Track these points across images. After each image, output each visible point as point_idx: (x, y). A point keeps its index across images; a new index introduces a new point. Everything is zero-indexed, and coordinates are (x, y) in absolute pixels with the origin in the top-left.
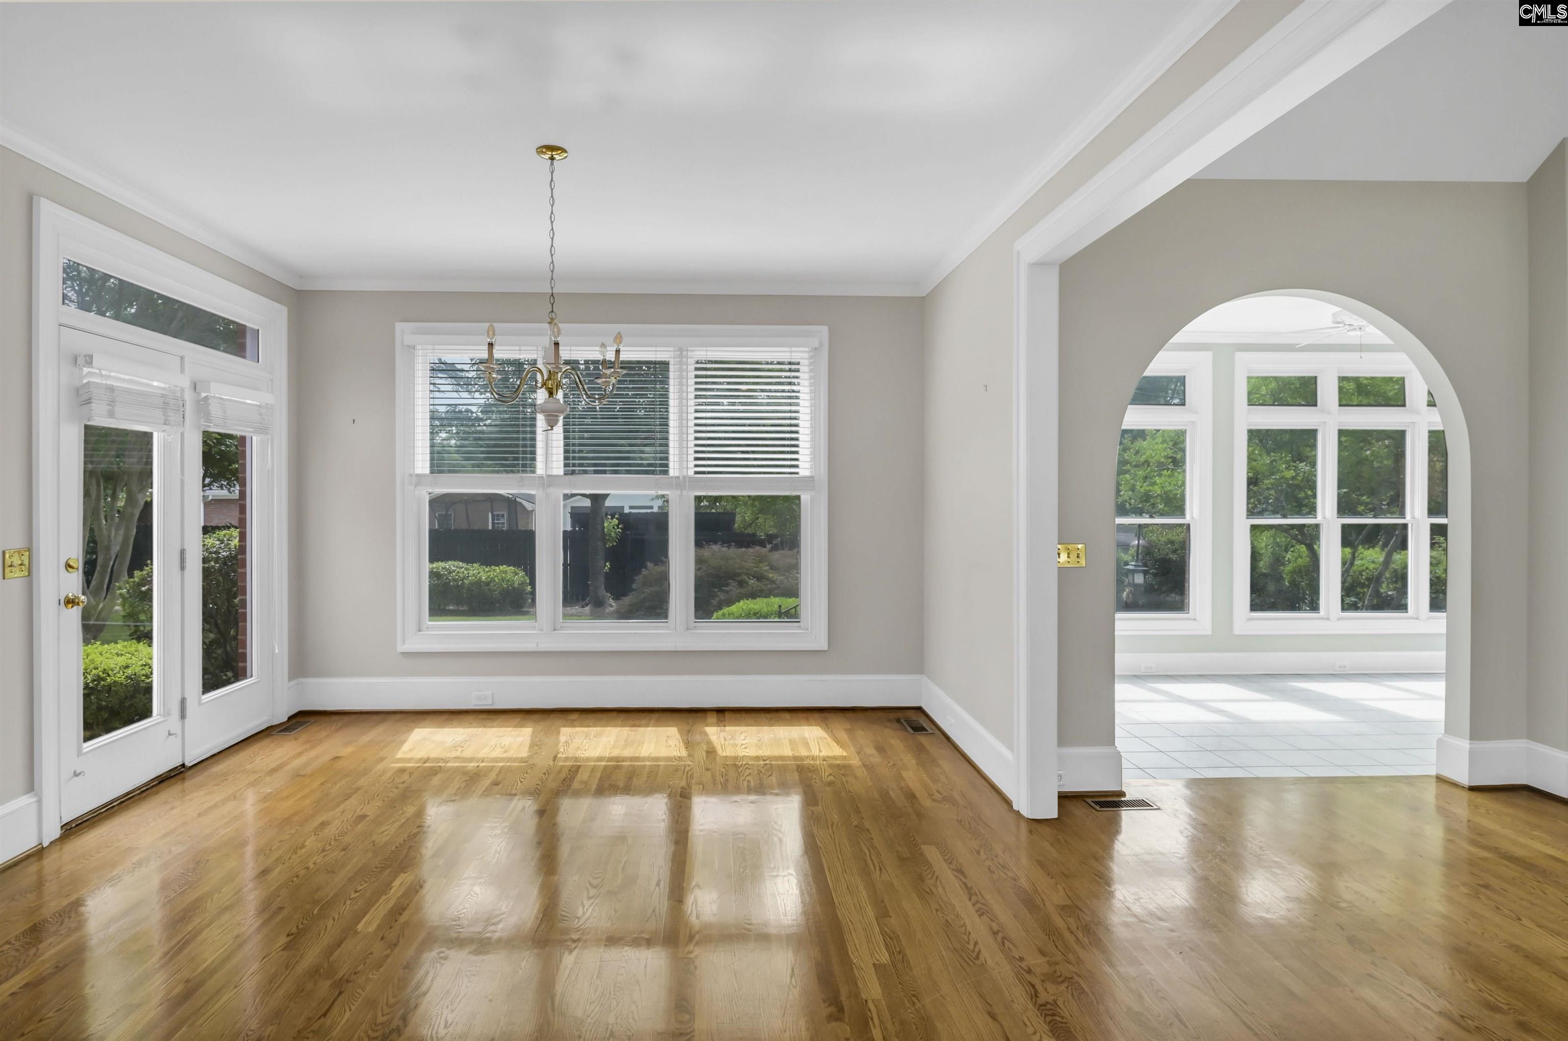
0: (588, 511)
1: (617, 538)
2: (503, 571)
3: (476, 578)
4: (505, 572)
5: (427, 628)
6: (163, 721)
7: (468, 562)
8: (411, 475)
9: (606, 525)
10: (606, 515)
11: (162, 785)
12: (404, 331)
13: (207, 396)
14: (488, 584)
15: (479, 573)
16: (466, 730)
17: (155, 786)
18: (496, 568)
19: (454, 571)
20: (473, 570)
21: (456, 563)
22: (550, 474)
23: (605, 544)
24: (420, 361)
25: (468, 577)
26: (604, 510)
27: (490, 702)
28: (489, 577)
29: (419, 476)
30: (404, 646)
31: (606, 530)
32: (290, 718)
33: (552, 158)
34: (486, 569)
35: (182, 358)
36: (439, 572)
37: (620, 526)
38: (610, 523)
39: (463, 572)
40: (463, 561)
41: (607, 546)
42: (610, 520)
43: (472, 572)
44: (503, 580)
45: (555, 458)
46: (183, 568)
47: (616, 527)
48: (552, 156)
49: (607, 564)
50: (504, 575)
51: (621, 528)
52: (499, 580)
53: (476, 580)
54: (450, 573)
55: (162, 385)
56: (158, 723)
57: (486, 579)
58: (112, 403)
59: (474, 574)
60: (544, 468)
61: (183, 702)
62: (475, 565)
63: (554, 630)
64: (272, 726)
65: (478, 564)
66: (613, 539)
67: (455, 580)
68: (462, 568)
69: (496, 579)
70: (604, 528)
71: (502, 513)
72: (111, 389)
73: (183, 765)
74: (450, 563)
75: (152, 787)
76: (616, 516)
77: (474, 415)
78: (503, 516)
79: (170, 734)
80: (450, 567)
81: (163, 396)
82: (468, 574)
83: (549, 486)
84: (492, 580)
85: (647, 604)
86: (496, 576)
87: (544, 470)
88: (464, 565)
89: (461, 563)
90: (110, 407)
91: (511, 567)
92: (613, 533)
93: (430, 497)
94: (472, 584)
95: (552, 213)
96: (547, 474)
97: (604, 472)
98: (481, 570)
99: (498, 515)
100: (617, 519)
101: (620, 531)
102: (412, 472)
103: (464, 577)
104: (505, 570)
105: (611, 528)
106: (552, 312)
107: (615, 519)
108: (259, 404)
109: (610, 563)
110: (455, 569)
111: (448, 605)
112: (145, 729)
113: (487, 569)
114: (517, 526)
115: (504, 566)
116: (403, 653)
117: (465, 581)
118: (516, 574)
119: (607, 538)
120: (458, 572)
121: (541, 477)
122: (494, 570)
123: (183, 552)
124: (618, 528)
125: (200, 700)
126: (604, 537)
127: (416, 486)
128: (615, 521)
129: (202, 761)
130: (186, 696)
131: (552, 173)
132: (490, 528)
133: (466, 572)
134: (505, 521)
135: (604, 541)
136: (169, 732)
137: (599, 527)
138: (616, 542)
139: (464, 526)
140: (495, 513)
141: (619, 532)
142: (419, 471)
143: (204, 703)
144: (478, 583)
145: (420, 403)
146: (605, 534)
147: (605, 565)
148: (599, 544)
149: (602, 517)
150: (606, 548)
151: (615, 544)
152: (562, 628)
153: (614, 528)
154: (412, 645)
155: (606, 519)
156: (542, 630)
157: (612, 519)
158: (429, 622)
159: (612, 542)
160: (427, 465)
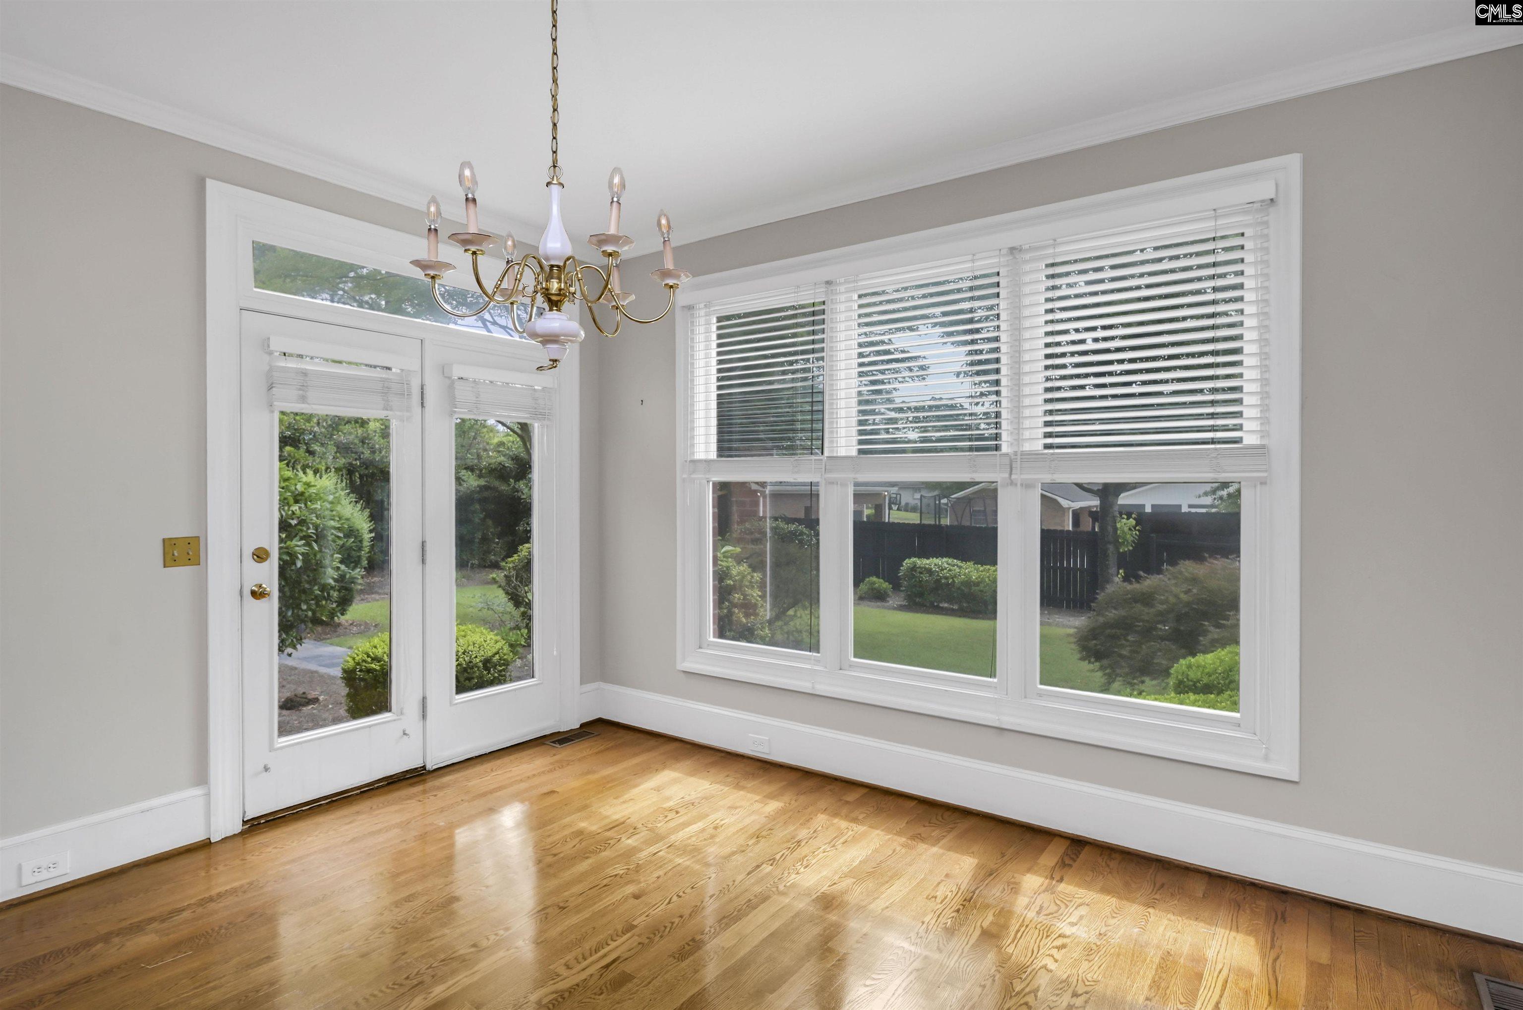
0: (1096, 511)
1: (1134, 541)
3: (967, 577)
5: (708, 645)
6: (395, 720)
7: (962, 560)
8: (695, 462)
9: (1119, 525)
10: (1121, 514)
11: (390, 787)
14: (977, 584)
15: (971, 572)
17: (382, 786)
19: (946, 569)
20: (966, 569)
21: (950, 561)
23: (1117, 549)
25: (960, 575)
26: (1116, 508)
28: (980, 577)
29: (704, 462)
30: (683, 664)
31: (1118, 532)
32: (582, 726)
34: (978, 568)
35: (422, 340)
36: (931, 569)
37: (1137, 528)
38: (1125, 523)
39: (956, 570)
40: (957, 558)
41: (1121, 550)
42: (1125, 520)
43: (964, 571)
46: (423, 561)
47: (1133, 529)
49: (1121, 571)
51: (1138, 530)
53: (966, 579)
54: (942, 570)
56: (388, 722)
57: (976, 578)
58: (303, 387)
59: (965, 573)
61: (425, 700)
62: (968, 563)
63: (840, 669)
64: (559, 732)
66: (1128, 543)
67: (946, 578)
68: (956, 565)
70: (1116, 529)
72: (304, 373)
73: (424, 767)
74: (945, 559)
75: (378, 788)
76: (1133, 516)
79: (405, 734)
80: (942, 564)
82: (960, 572)
84: (983, 581)
85: (1108, 631)
88: (959, 563)
90: (301, 392)
92: (1128, 536)
94: (962, 583)
98: (973, 569)
100: (1135, 519)
101: (1138, 533)
103: (955, 575)
105: (1126, 529)
107: (1131, 520)
109: (1124, 570)
110: (947, 566)
111: (941, 602)
112: (370, 726)
113: (981, 569)
116: (683, 672)
117: (955, 579)
119: (1121, 541)
120: (950, 570)
123: (423, 545)
124: (1135, 529)
125: (450, 700)
126: (1116, 540)
127: (701, 474)
128: (1132, 522)
129: (453, 764)
130: (427, 696)
133: (958, 570)
135: (1117, 544)
136: (404, 731)
137: (1110, 528)
138: (1132, 546)
141: (1136, 534)
143: (457, 704)
144: (968, 583)
146: (1119, 537)
147: (1118, 573)
148: (1111, 548)
149: (1114, 517)
150: (1119, 553)
151: (1131, 548)
152: (850, 666)
153: (1130, 529)
154: (690, 665)
155: (1119, 519)
156: (826, 667)
157: (1128, 519)
158: (712, 639)
159: (1127, 546)
160: (714, 447)
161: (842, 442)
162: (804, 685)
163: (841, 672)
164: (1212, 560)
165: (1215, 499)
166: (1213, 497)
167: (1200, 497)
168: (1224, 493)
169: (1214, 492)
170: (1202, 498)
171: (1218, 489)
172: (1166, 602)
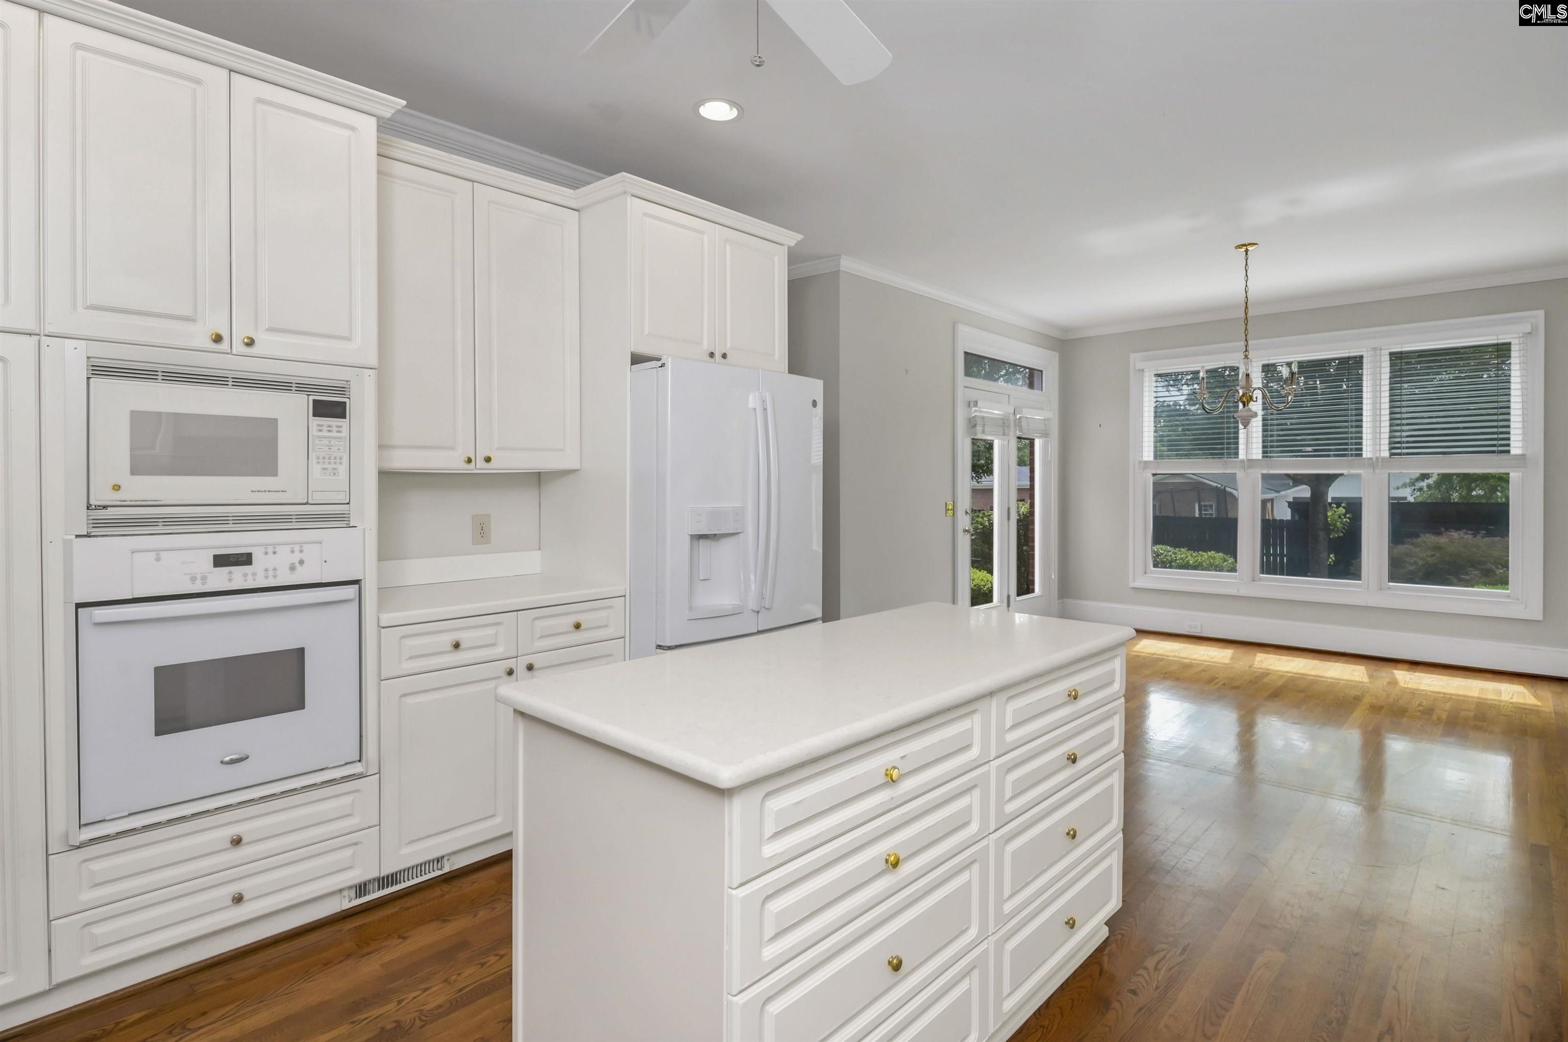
0: (1309, 501)
1: (1344, 528)
2: (1211, 557)
3: (1183, 561)
4: (1214, 558)
5: (1151, 572)
7: (1176, 547)
8: (1140, 462)
9: (1329, 514)
10: (1330, 504)
12: (1136, 360)
13: (1020, 417)
14: (1196, 567)
15: (1186, 558)
16: (1181, 645)
18: (1204, 554)
19: (1162, 554)
20: (1181, 555)
22: (1250, 458)
23: (1329, 535)
24: (1147, 380)
25: (1176, 560)
26: (1327, 499)
27: (1199, 631)
28: (1196, 561)
29: (1146, 462)
30: (1135, 584)
31: (1329, 519)
33: (1247, 251)
34: (1194, 554)
35: (1009, 396)
37: (1348, 516)
38: (1335, 512)
39: (1171, 556)
40: (1171, 546)
41: (1331, 536)
42: (1336, 509)
43: (1179, 556)
44: (1211, 565)
45: (1254, 446)
46: (1009, 519)
47: (1343, 517)
48: (1247, 249)
49: (1331, 556)
50: (1212, 561)
51: (1349, 518)
52: (1207, 565)
53: (1183, 563)
55: (1000, 413)
57: (1194, 563)
58: (984, 426)
59: (1181, 559)
60: (1245, 453)
61: (1009, 597)
62: (1183, 550)
63: (1253, 581)
65: (1186, 549)
66: (1338, 529)
68: (1170, 552)
69: (1204, 564)
70: (1327, 517)
71: (1211, 503)
72: (983, 418)
76: (1343, 505)
77: (1182, 407)
78: (1211, 506)
80: (1158, 550)
81: (1002, 419)
82: (1176, 557)
83: (1249, 467)
86: (1204, 561)
87: (1245, 456)
88: (1172, 549)
89: (1168, 547)
90: (979, 428)
91: (1220, 554)
92: (1338, 524)
93: (1153, 480)
95: (1246, 286)
96: (1248, 458)
97: (1329, 456)
98: (1189, 554)
99: (1206, 506)
100: (1344, 507)
101: (1348, 520)
102: (1141, 459)
103: (1172, 560)
104: (1213, 556)
105: (1336, 517)
106: (1246, 351)
107: (1341, 508)
108: (1043, 418)
109: (1335, 554)
110: (1163, 552)
114: (1227, 515)
115: (1213, 552)
116: (1133, 588)
118: (1225, 561)
119: (1331, 528)
120: (1166, 556)
121: (1243, 461)
122: (1202, 556)
123: (1009, 509)
124: (1345, 517)
125: (1015, 599)
126: (1327, 528)
127: (1144, 469)
128: (1342, 510)
130: (1010, 594)
131: (1246, 260)
132: (1197, 515)
133: (1173, 556)
134: (1214, 512)
135: (1328, 531)
137: (1321, 516)
138: (1342, 532)
139: (1171, 514)
140: (1202, 503)
142: (1145, 459)
143: (1018, 601)
144: (1186, 566)
145: (1147, 410)
146: (1330, 525)
147: (1329, 557)
148: (1322, 535)
149: (1325, 506)
150: (1330, 540)
151: (1342, 534)
152: (1260, 579)
153: (1340, 517)
154: (1140, 583)
155: (1329, 509)
156: (1242, 580)
157: (1337, 507)
158: (1152, 568)
159: (1337, 532)
160: (1152, 454)
161: (1254, 451)
162: (1233, 591)
163: (1254, 582)
164: (1448, 533)
165: (1414, 490)
166: (1413, 488)
167: (1398, 488)
168: (1424, 484)
169: (1412, 483)
170: (1401, 489)
171: (1417, 480)
172: (1415, 563)
